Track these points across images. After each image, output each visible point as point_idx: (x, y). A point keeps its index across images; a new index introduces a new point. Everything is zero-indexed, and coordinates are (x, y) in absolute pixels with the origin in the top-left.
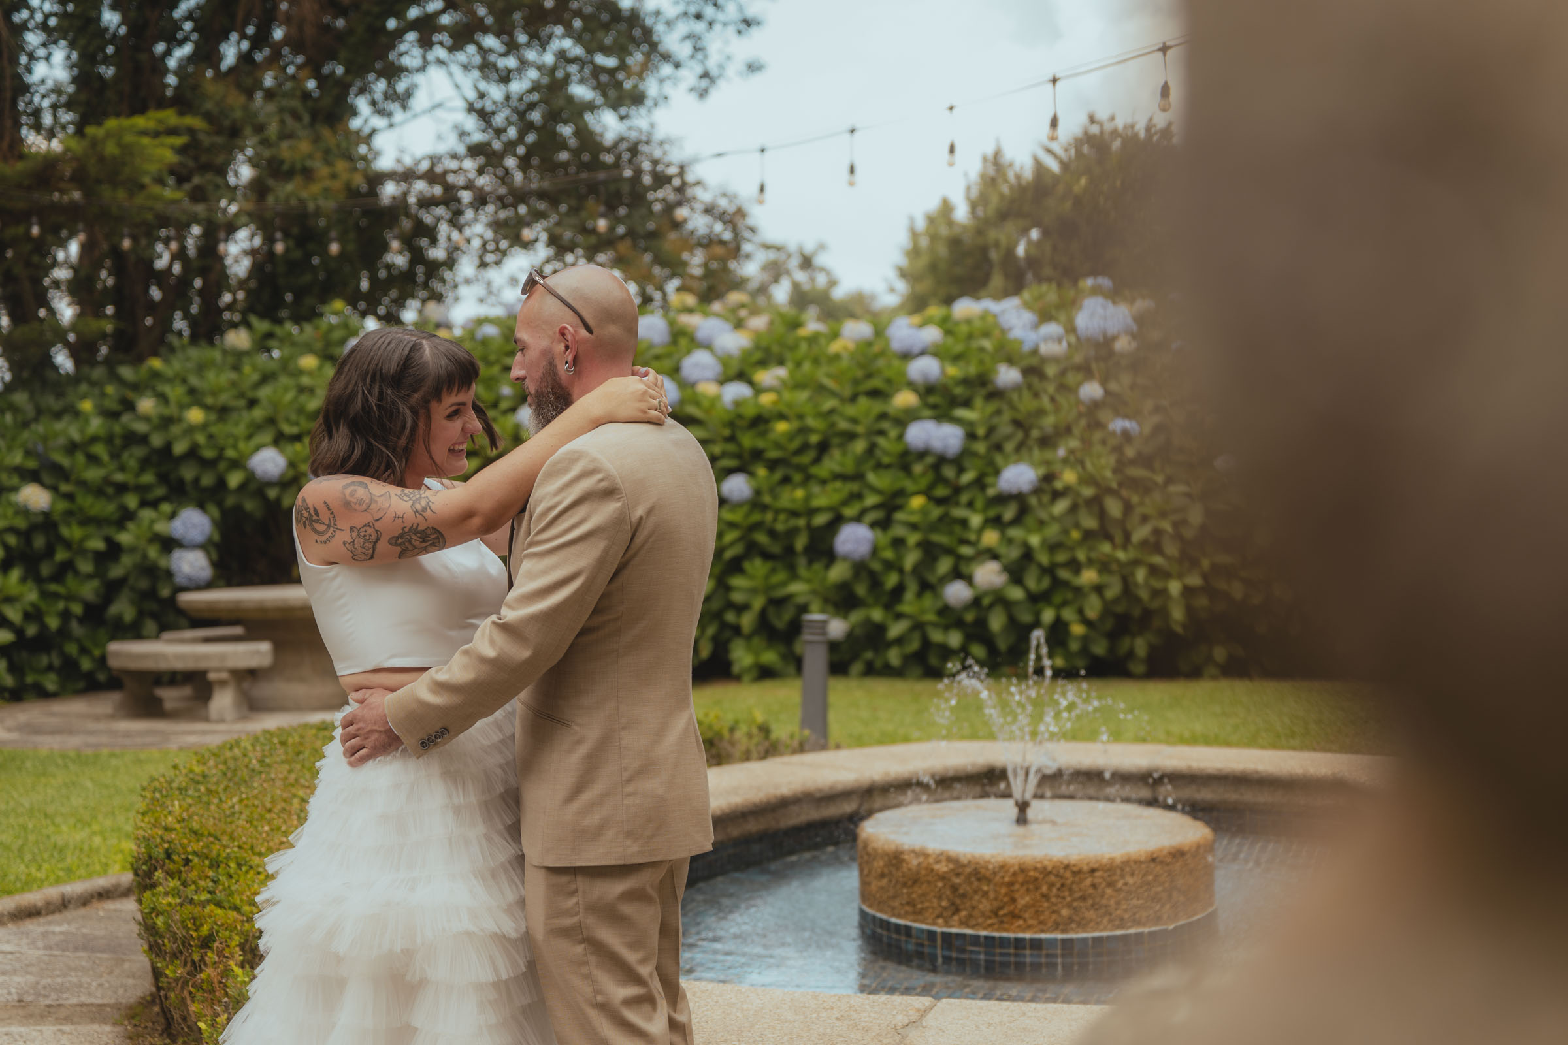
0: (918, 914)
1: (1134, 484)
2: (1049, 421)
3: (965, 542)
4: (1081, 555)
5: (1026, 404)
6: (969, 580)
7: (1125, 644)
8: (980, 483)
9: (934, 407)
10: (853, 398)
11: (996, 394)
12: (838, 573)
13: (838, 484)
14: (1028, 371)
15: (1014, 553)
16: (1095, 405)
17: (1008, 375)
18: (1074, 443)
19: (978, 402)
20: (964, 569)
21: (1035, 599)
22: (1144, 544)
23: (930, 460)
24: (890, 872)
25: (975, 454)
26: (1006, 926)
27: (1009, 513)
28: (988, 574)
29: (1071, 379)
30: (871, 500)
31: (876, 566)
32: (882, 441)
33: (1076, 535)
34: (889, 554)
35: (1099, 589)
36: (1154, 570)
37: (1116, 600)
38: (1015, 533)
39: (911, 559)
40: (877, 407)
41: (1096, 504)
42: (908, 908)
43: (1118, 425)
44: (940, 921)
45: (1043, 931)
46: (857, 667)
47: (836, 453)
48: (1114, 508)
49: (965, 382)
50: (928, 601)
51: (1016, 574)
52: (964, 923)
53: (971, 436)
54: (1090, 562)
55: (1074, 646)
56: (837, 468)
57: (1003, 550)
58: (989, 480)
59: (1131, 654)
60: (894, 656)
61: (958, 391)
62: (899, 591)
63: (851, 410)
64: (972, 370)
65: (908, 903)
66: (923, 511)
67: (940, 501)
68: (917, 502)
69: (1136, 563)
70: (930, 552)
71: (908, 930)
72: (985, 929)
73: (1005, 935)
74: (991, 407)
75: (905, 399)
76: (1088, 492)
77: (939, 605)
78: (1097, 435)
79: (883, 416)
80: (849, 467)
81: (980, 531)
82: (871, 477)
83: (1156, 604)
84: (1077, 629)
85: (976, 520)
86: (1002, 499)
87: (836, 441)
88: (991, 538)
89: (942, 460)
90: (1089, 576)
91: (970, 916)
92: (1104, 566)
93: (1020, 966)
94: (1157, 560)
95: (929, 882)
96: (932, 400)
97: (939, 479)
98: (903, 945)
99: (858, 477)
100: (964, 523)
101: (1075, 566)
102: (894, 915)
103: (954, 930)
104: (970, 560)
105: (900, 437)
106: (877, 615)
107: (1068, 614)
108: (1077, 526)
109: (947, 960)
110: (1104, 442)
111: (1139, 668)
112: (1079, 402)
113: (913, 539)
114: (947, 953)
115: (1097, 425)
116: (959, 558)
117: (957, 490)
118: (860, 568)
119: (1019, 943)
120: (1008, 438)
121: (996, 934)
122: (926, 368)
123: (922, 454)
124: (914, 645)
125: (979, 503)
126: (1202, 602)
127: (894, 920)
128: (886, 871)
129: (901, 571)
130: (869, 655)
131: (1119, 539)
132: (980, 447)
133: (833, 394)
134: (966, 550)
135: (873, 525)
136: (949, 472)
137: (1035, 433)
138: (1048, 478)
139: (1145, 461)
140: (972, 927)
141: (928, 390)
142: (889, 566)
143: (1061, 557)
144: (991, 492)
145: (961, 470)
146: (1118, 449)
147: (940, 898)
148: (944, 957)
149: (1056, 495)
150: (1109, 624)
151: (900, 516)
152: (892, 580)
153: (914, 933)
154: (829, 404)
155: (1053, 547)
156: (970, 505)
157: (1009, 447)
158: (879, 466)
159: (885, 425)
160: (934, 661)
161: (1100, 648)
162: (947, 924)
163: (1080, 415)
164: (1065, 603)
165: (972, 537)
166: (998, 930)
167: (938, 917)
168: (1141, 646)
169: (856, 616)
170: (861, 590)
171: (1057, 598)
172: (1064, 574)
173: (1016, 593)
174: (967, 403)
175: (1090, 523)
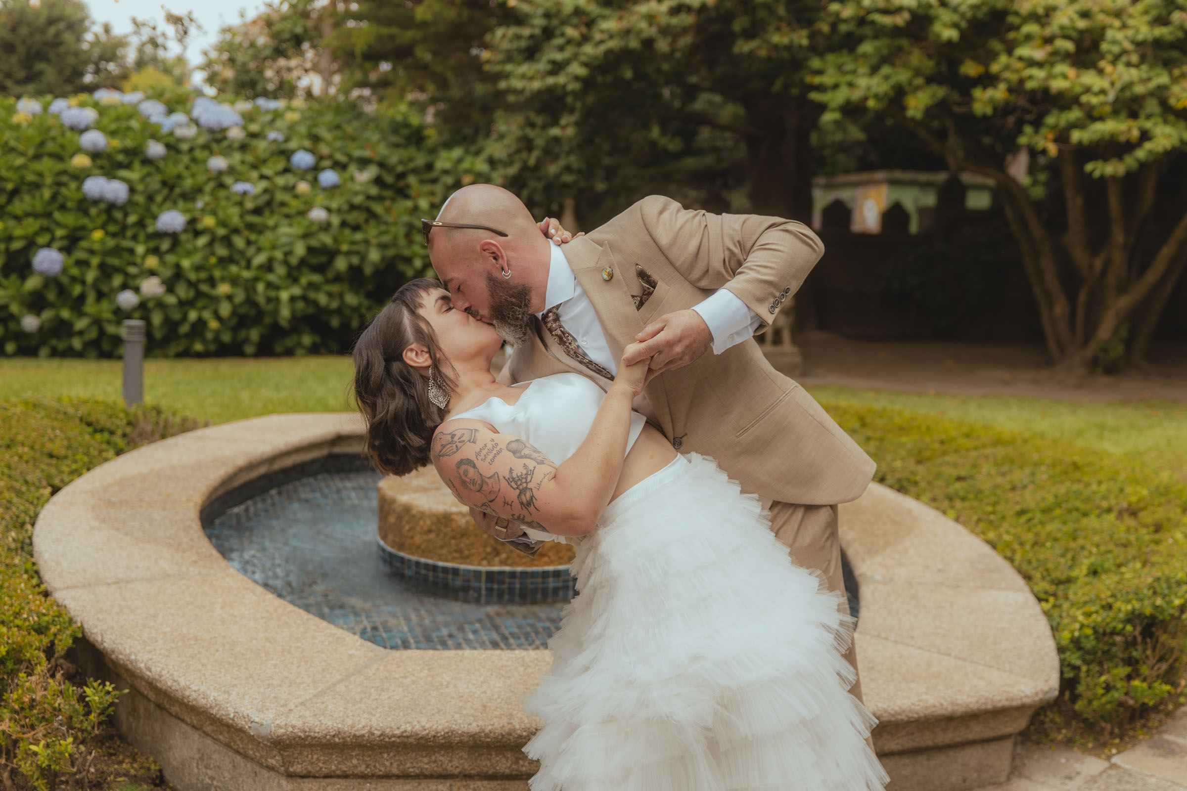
0: (465, 558)
1: (250, 227)
2: (188, 183)
3: (134, 264)
4: (217, 274)
5: (172, 170)
6: (137, 290)
7: (243, 334)
8: (141, 224)
9: (102, 168)
10: (37, 157)
11: (147, 161)
12: (32, 283)
13: (31, 220)
14: (168, 146)
15: (168, 273)
16: (220, 173)
17: (156, 149)
18: (207, 198)
19: (137, 165)
20: (131, 282)
21: (183, 304)
22: (261, 267)
23: (102, 206)
24: (439, 530)
25: (137, 204)
26: (536, 563)
27: (165, 245)
28: (151, 287)
29: (198, 154)
30: (60, 233)
31: (65, 280)
32: (64, 190)
33: (213, 260)
34: (75, 271)
35: (230, 298)
36: (270, 285)
37: (241, 305)
38: (171, 259)
39: (91, 276)
40: (59, 167)
41: (227, 240)
42: (457, 555)
43: (240, 187)
44: (485, 562)
45: (561, 564)
46: (44, 351)
47: (27, 198)
48: (239, 242)
49: (126, 151)
50: (105, 305)
51: (170, 286)
52: (503, 563)
53: (132, 190)
54: (223, 279)
55: (209, 336)
56: (28, 209)
57: (162, 270)
58: (148, 221)
59: (247, 340)
60: (77, 343)
61: (121, 157)
62: (82, 298)
63: (37, 166)
64: (129, 143)
65: (456, 551)
66: (102, 241)
67: (114, 235)
68: (98, 235)
69: (256, 279)
70: (106, 271)
71: (456, 572)
72: (520, 565)
73: (535, 569)
74: (146, 170)
75: (81, 161)
76: (221, 232)
77: (113, 307)
78: (222, 193)
79: (64, 172)
80: (39, 207)
81: (144, 257)
82: (57, 215)
83: (270, 307)
84: (214, 324)
85: (140, 249)
86: (160, 235)
87: (25, 188)
88: (152, 262)
89: (111, 207)
90: (224, 289)
91: (508, 558)
92: (234, 281)
93: (545, 592)
94: (271, 277)
95: (476, 535)
96: (100, 162)
97: (111, 219)
98: (450, 582)
99: (48, 215)
100: (131, 251)
101: (212, 282)
102: (441, 560)
103: (496, 568)
104: (134, 277)
105: (79, 188)
106: (65, 314)
107: (207, 315)
108: (213, 254)
109: (490, 590)
110: (228, 198)
111: (249, 349)
112: (207, 171)
113: (95, 261)
114: (489, 585)
115: (222, 186)
116: (126, 275)
117: (124, 228)
118: (51, 281)
119: (545, 574)
120: (158, 192)
121: (529, 569)
122: (94, 139)
123: (96, 202)
124: (93, 334)
125: (142, 236)
126: (300, 305)
127: (441, 564)
128: (434, 528)
129: (83, 282)
130: (54, 342)
131: (243, 263)
132: (140, 199)
133: (23, 154)
134: (132, 270)
135: (61, 249)
136: (118, 215)
137: (178, 191)
138: (192, 222)
139: (257, 211)
140: (510, 565)
141: (95, 155)
142: (74, 279)
143: (203, 275)
144: (150, 229)
145: (126, 215)
146: (240, 204)
147: (485, 546)
148: (487, 589)
149: (197, 234)
150: (234, 321)
151: (84, 244)
152: (77, 290)
153: (461, 573)
154: (20, 161)
155: (198, 268)
156: (134, 238)
157: (159, 198)
158: (63, 208)
159: (64, 179)
160: (106, 346)
161: (226, 337)
162: (490, 564)
163: (209, 179)
164: (204, 308)
165: (138, 260)
166: (530, 566)
167: (483, 559)
168: (254, 335)
169: (47, 315)
170: (51, 296)
171: (200, 304)
172: (204, 288)
173: (171, 300)
174: (128, 166)
175: (222, 251)
